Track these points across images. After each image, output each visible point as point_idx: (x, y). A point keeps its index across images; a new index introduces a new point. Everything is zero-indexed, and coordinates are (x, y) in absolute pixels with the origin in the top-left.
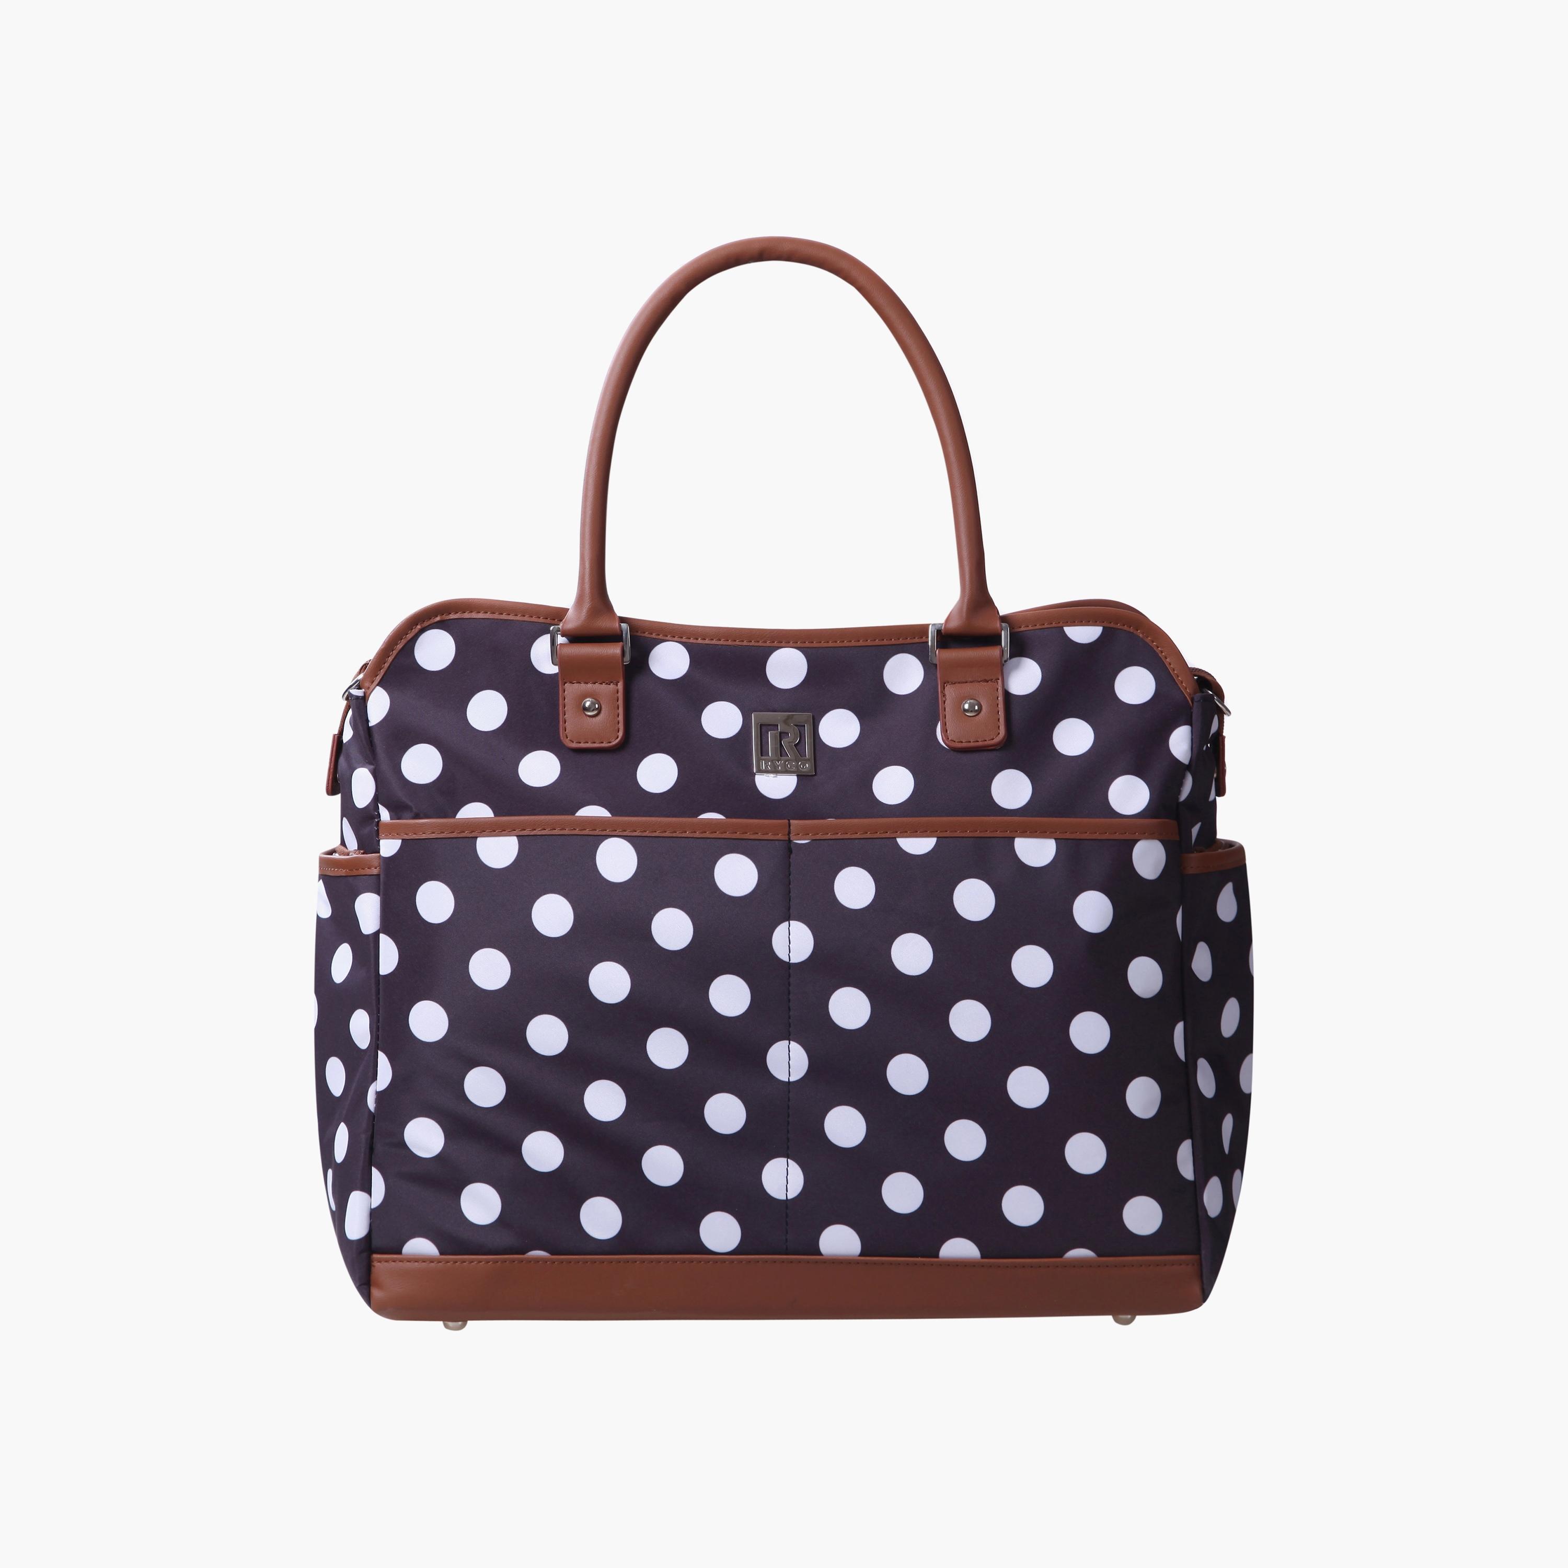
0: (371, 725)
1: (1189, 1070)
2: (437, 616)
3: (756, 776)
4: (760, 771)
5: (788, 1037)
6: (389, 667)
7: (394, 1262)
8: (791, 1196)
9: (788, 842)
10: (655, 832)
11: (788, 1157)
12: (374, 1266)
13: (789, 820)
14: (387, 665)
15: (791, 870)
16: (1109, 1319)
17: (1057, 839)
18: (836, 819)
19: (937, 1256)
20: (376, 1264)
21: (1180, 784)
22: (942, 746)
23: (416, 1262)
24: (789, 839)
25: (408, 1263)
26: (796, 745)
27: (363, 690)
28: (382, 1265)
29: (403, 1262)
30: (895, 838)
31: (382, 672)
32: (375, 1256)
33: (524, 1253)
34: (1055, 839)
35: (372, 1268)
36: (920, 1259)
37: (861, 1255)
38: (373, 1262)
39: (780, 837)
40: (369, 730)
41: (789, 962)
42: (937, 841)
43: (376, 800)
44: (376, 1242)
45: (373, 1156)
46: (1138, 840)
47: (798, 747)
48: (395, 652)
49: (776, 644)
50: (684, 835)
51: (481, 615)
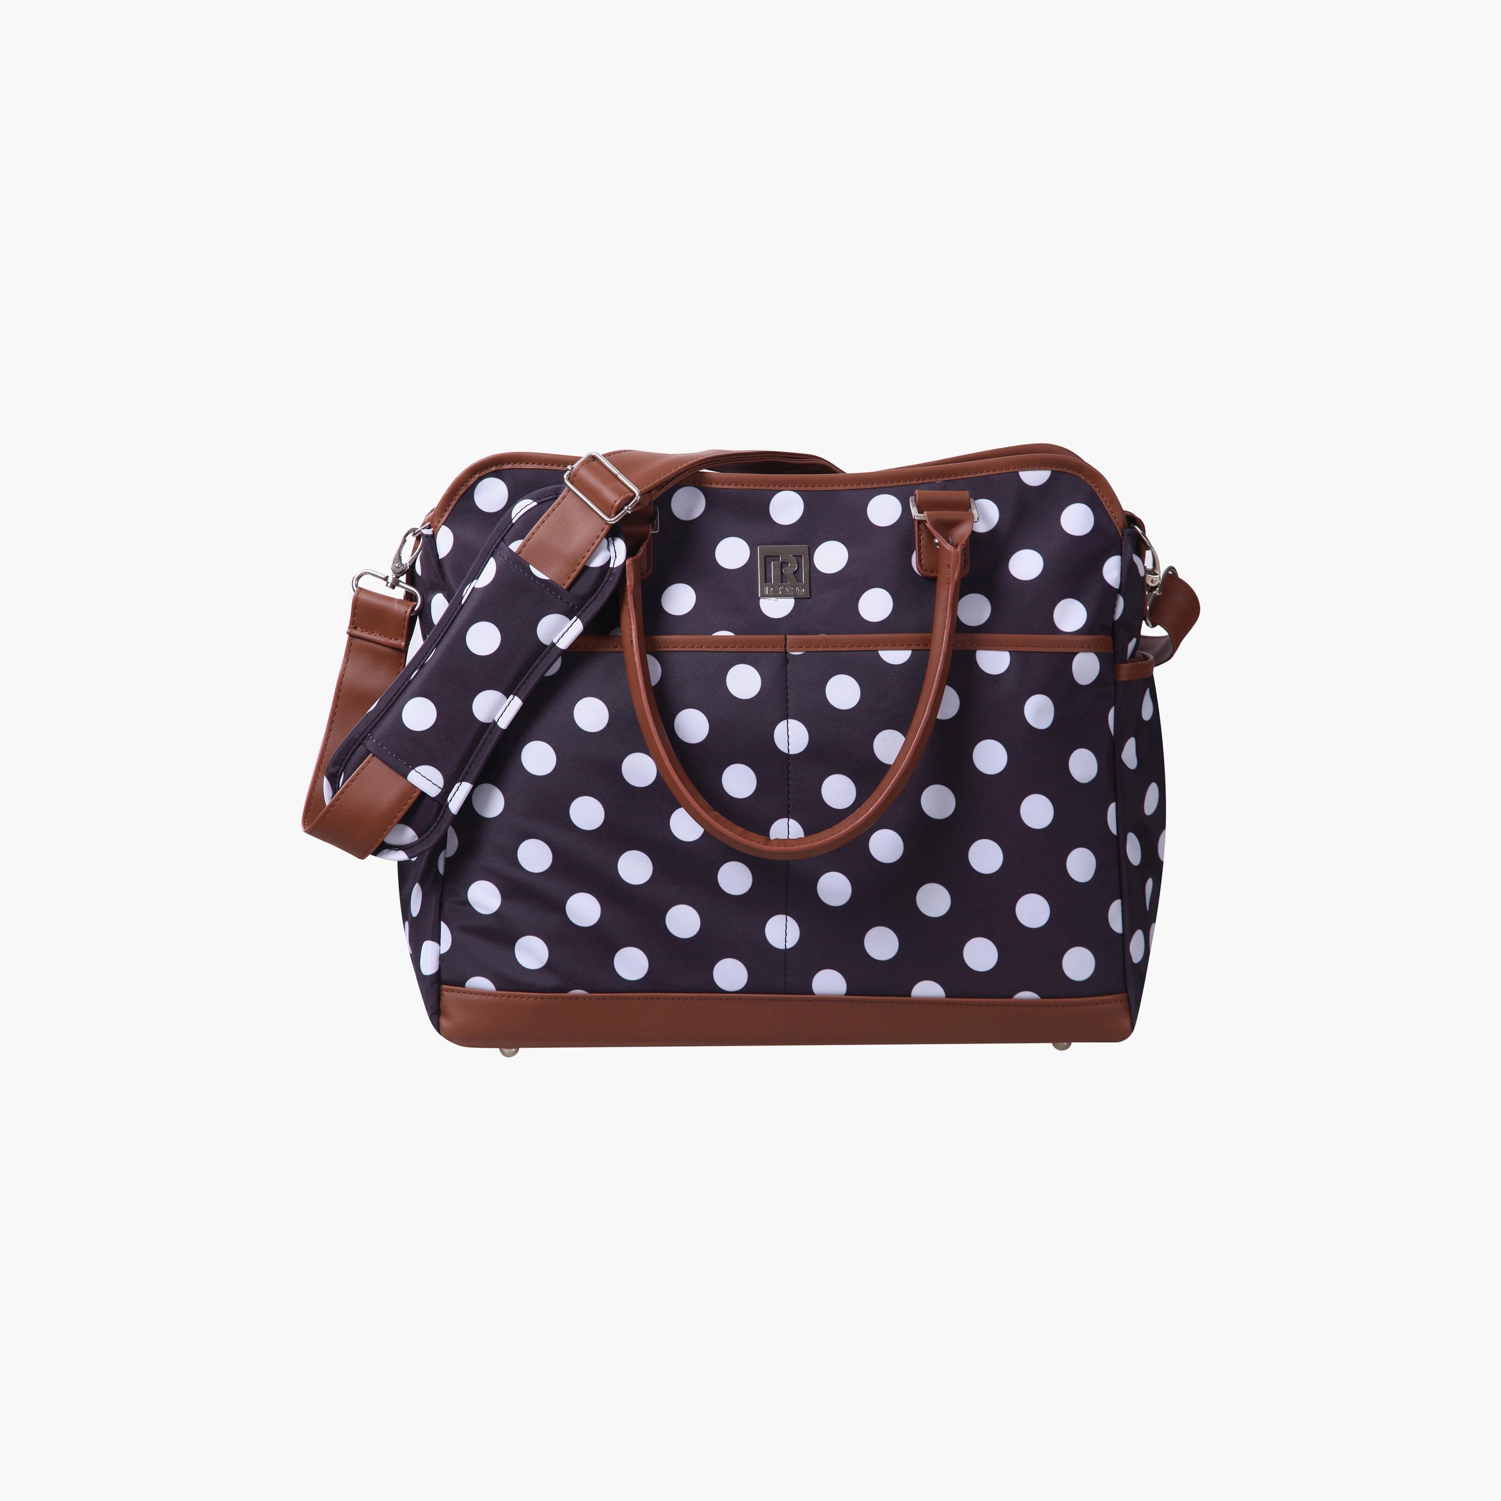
0: (441, 557)
1: (1120, 842)
2: (492, 467)
3: (761, 600)
4: (764, 596)
5: (788, 816)
6: (453, 509)
7: (459, 992)
8: (789, 946)
9: (784, 653)
10: (677, 647)
11: (787, 914)
12: (443, 995)
13: (786, 635)
14: (451, 508)
15: (788, 677)
16: (1049, 1046)
17: (1012, 651)
18: (827, 634)
19: (910, 996)
20: (445, 993)
21: (1114, 606)
22: (916, 573)
23: (477, 994)
24: (786, 651)
25: (470, 995)
26: (794, 573)
27: (432, 529)
28: (449, 994)
29: (465, 993)
30: (877, 651)
31: (447, 514)
32: (443, 986)
33: (566, 992)
34: (1010, 652)
35: (441, 996)
36: (895, 998)
37: (846, 994)
38: (442, 991)
39: (777, 649)
40: (439, 562)
41: (788, 754)
42: (912, 653)
44: (444, 977)
45: (442, 912)
46: (1077, 653)
47: (796, 574)
48: (457, 497)
49: (777, 488)
50: (700, 649)
51: (529, 466)
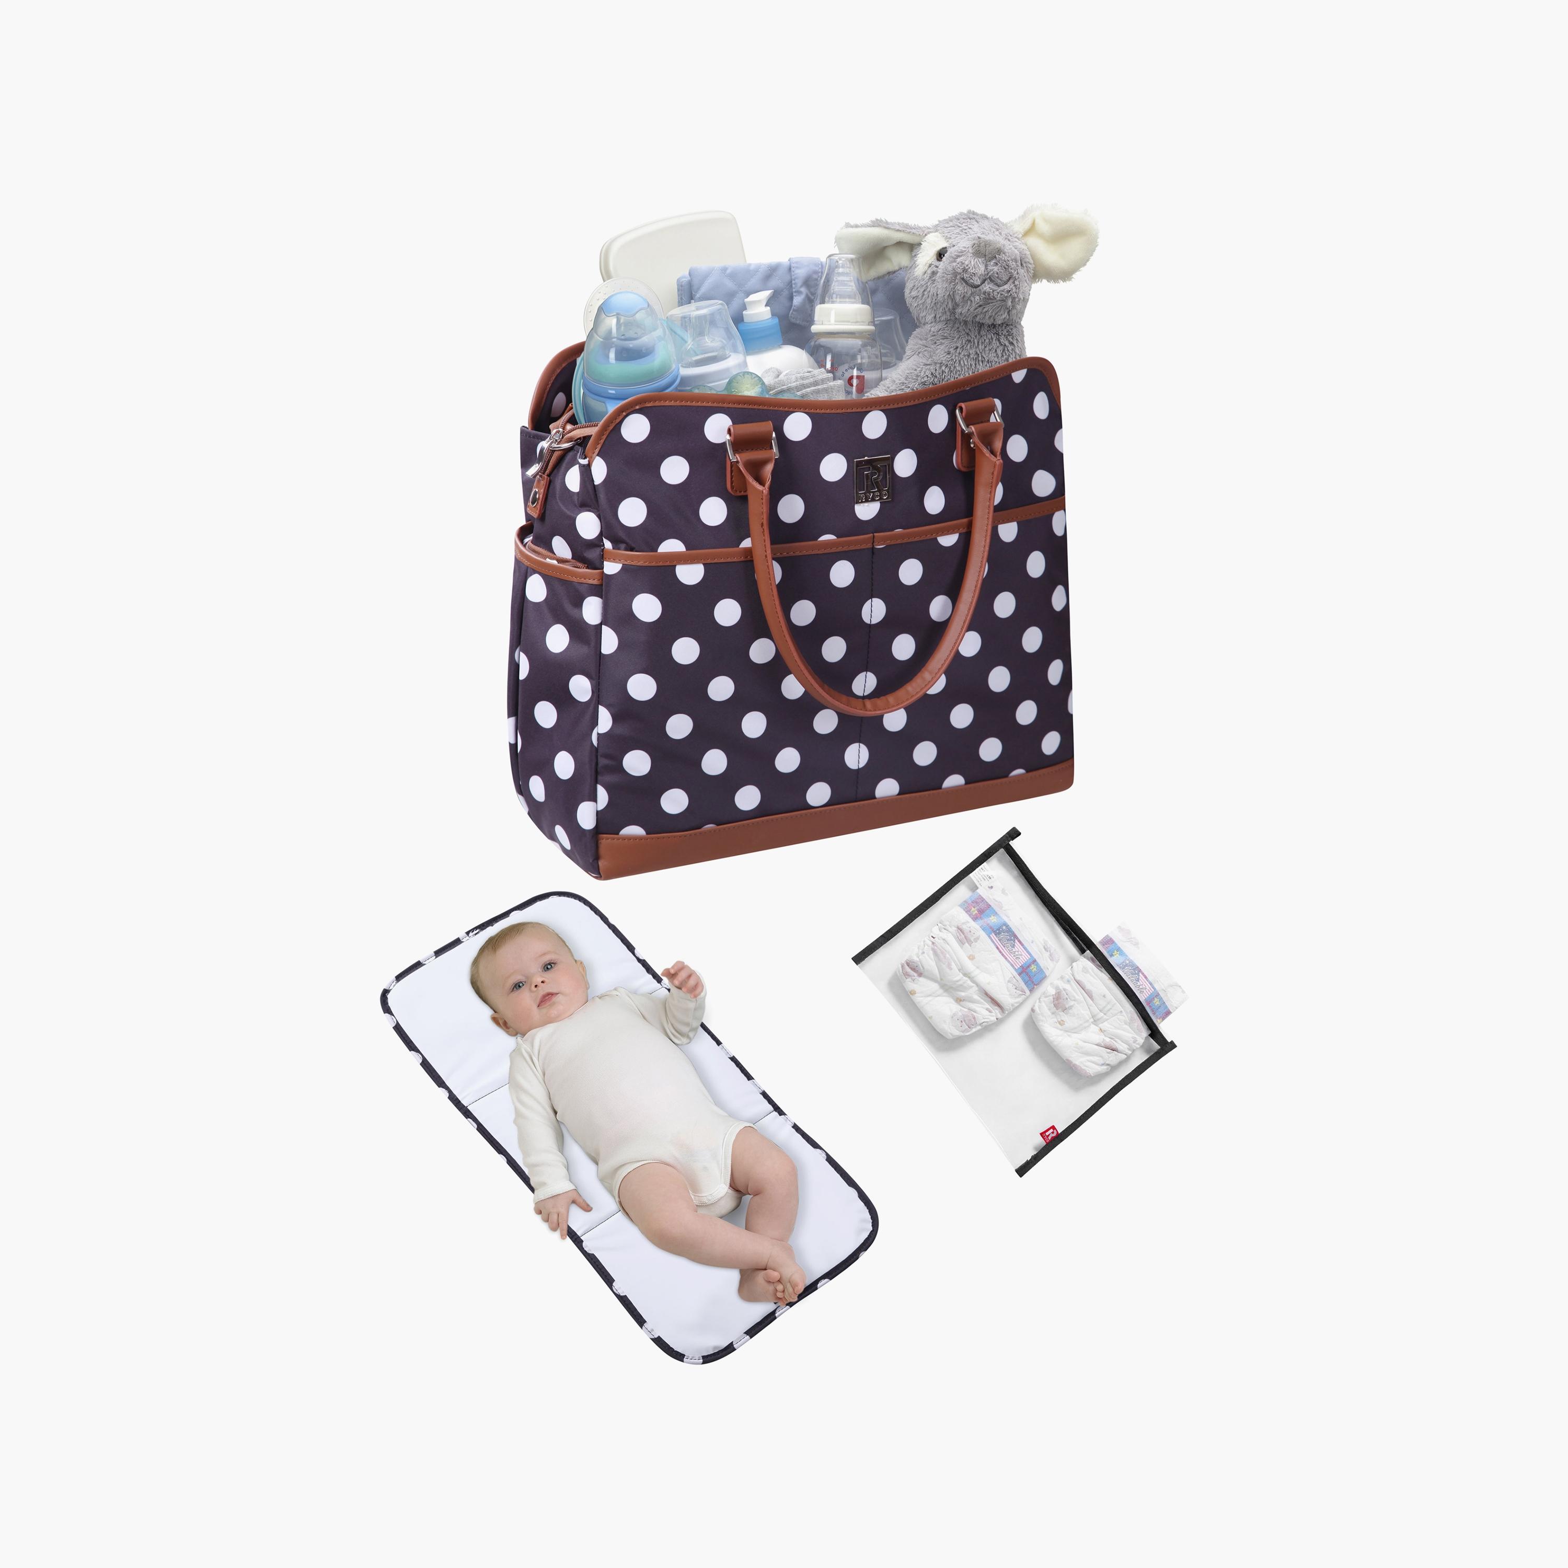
0: (594, 483)
2: (636, 405)
3: (856, 506)
4: (858, 503)
5: (866, 670)
6: (606, 439)
7: (614, 841)
8: (861, 766)
9: (872, 548)
10: (793, 553)
11: (861, 742)
12: (599, 844)
13: (873, 533)
14: (603, 441)
15: (874, 566)
18: (901, 529)
19: (941, 788)
20: (602, 841)
22: (956, 469)
23: (628, 839)
24: (874, 546)
25: (623, 840)
27: (588, 459)
28: (604, 843)
29: (619, 839)
30: (935, 537)
31: (600, 446)
32: (600, 837)
33: (701, 828)
34: (1018, 522)
36: (931, 791)
37: (898, 795)
38: (598, 841)
39: (867, 546)
40: (593, 487)
41: (871, 624)
42: (959, 536)
43: (601, 535)
44: (600, 830)
45: (598, 778)
46: (1056, 512)
47: (882, 481)
48: (608, 432)
49: (868, 409)
50: (810, 552)
51: (667, 403)
